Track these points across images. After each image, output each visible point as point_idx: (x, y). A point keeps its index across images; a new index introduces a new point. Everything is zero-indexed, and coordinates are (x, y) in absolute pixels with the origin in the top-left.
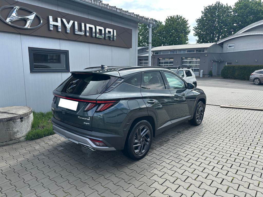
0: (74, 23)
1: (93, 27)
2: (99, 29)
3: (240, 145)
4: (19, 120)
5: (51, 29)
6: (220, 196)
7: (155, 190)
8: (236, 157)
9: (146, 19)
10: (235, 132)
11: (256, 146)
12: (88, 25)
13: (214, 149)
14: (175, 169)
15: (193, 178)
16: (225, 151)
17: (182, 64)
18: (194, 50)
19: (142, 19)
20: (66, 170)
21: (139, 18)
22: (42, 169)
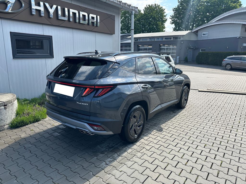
0: (57, 8)
1: (76, 12)
2: (83, 15)
3: (223, 128)
4: (3, 107)
5: (34, 13)
6: (212, 181)
7: (148, 177)
8: (221, 140)
9: (129, 6)
10: (216, 115)
11: (238, 128)
12: (72, 11)
13: (199, 133)
14: (164, 154)
15: (183, 164)
16: (210, 135)
17: (160, 50)
18: (171, 37)
19: (124, 5)
20: (54, 159)
21: (122, 4)
22: (29, 159)
